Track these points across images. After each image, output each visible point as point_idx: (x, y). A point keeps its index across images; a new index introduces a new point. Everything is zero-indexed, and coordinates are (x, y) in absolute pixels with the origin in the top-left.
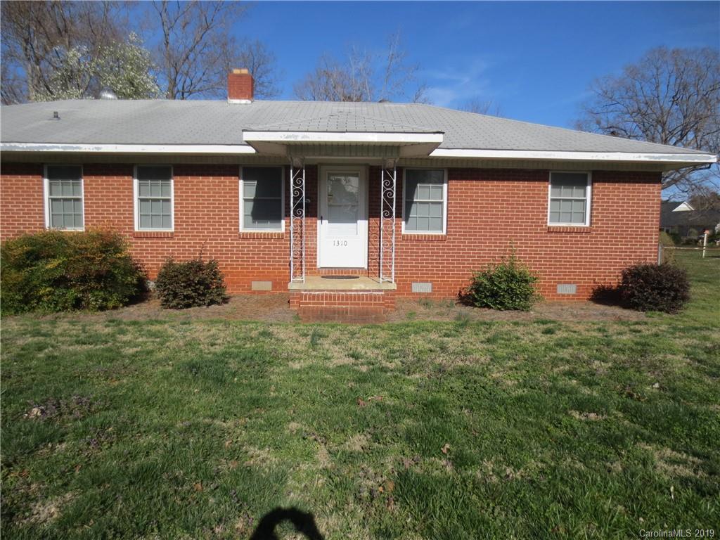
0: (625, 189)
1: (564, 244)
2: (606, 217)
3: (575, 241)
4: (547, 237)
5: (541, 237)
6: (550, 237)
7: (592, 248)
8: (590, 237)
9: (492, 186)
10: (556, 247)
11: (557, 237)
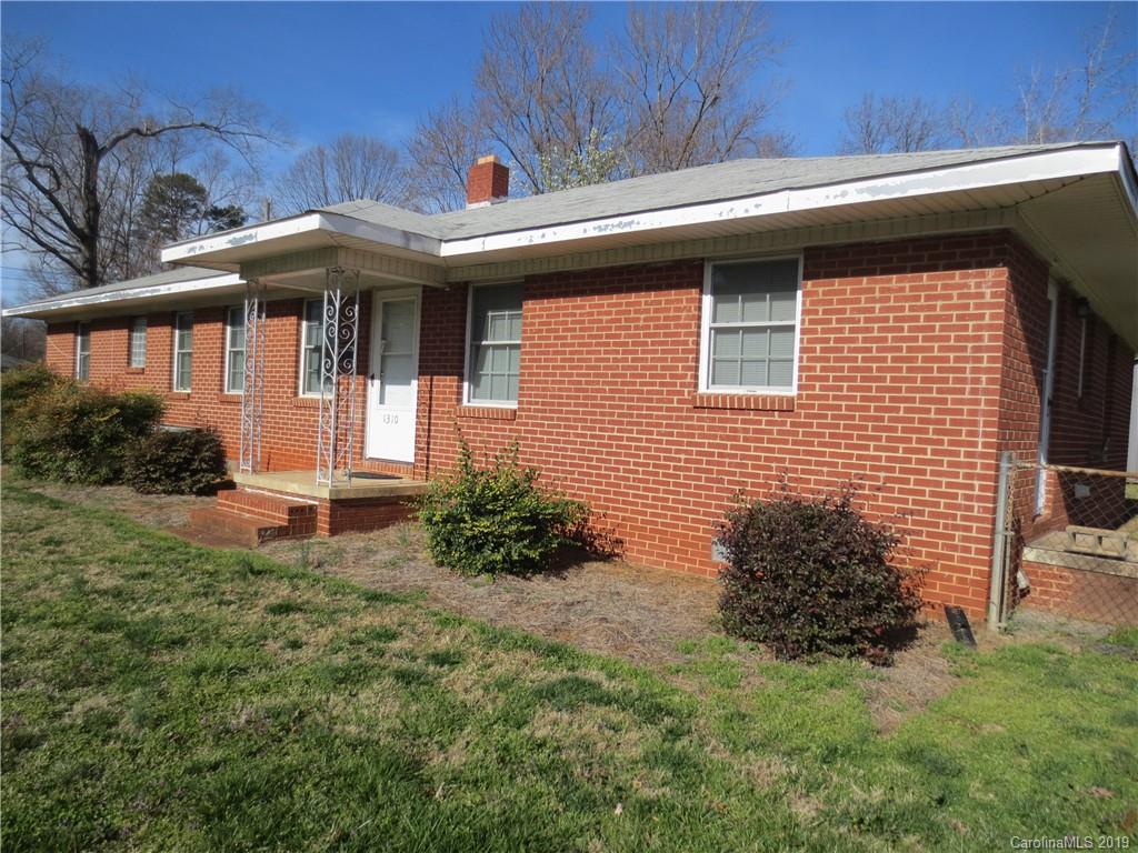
0: (889, 290)
1: (728, 438)
2: (834, 369)
3: (755, 431)
4: (691, 418)
5: (678, 418)
6: (699, 419)
7: (797, 452)
8: (793, 424)
9: (590, 306)
10: (710, 445)
11: (713, 420)
